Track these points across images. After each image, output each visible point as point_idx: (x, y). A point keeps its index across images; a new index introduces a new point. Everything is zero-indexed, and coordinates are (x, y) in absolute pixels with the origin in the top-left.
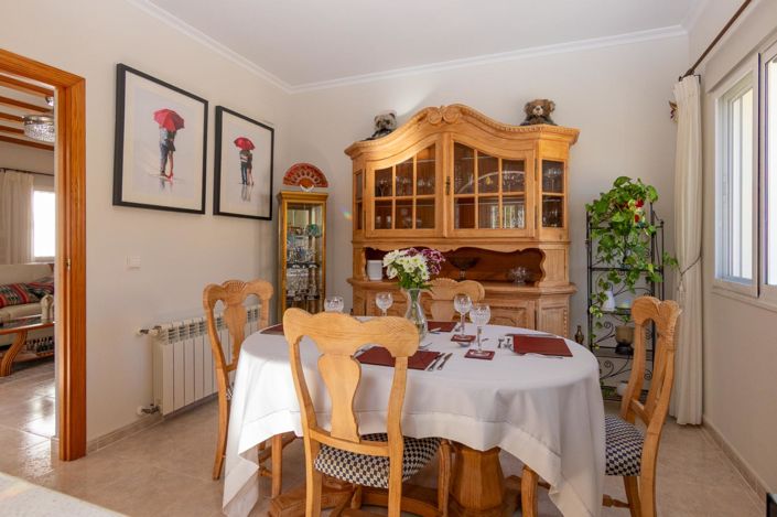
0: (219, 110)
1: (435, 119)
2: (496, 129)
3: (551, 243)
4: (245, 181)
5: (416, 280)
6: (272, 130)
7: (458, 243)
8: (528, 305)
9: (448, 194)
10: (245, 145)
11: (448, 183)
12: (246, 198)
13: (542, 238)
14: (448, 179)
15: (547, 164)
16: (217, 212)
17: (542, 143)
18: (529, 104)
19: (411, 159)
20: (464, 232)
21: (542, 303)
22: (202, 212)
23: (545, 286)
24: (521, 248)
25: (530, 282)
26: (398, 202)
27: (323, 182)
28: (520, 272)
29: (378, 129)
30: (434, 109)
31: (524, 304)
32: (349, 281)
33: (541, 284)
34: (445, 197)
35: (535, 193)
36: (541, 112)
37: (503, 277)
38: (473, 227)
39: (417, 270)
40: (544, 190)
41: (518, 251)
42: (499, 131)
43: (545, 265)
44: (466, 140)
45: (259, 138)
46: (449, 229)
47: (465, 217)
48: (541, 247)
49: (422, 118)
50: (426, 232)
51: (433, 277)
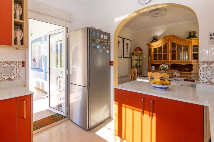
0: (124, 39)
1: (167, 38)
2: (181, 39)
3: (195, 63)
4: (127, 51)
5: (166, 69)
6: (131, 41)
7: (172, 63)
8: (189, 76)
9: (170, 53)
10: (127, 44)
11: (170, 51)
12: (127, 54)
13: (192, 62)
14: (170, 50)
15: (194, 46)
16: (123, 57)
17: (192, 42)
18: (190, 32)
19: (162, 46)
20: (174, 61)
21: (192, 75)
22: (122, 57)
23: (193, 72)
24: (187, 64)
25: (190, 71)
26: (159, 54)
27: (141, 50)
28: (187, 69)
29: (154, 39)
30: (167, 36)
31: (188, 75)
32: (147, 70)
33: (192, 71)
34: (169, 54)
35: (191, 52)
36: (193, 34)
37: (183, 70)
38: (176, 59)
39: (167, 67)
40: (193, 52)
41: (186, 65)
42: (182, 40)
43: (193, 68)
44: (174, 42)
45: (129, 42)
46: (170, 60)
47: (174, 57)
48: (192, 64)
49: (164, 38)
50: (165, 60)
51: (169, 69)
